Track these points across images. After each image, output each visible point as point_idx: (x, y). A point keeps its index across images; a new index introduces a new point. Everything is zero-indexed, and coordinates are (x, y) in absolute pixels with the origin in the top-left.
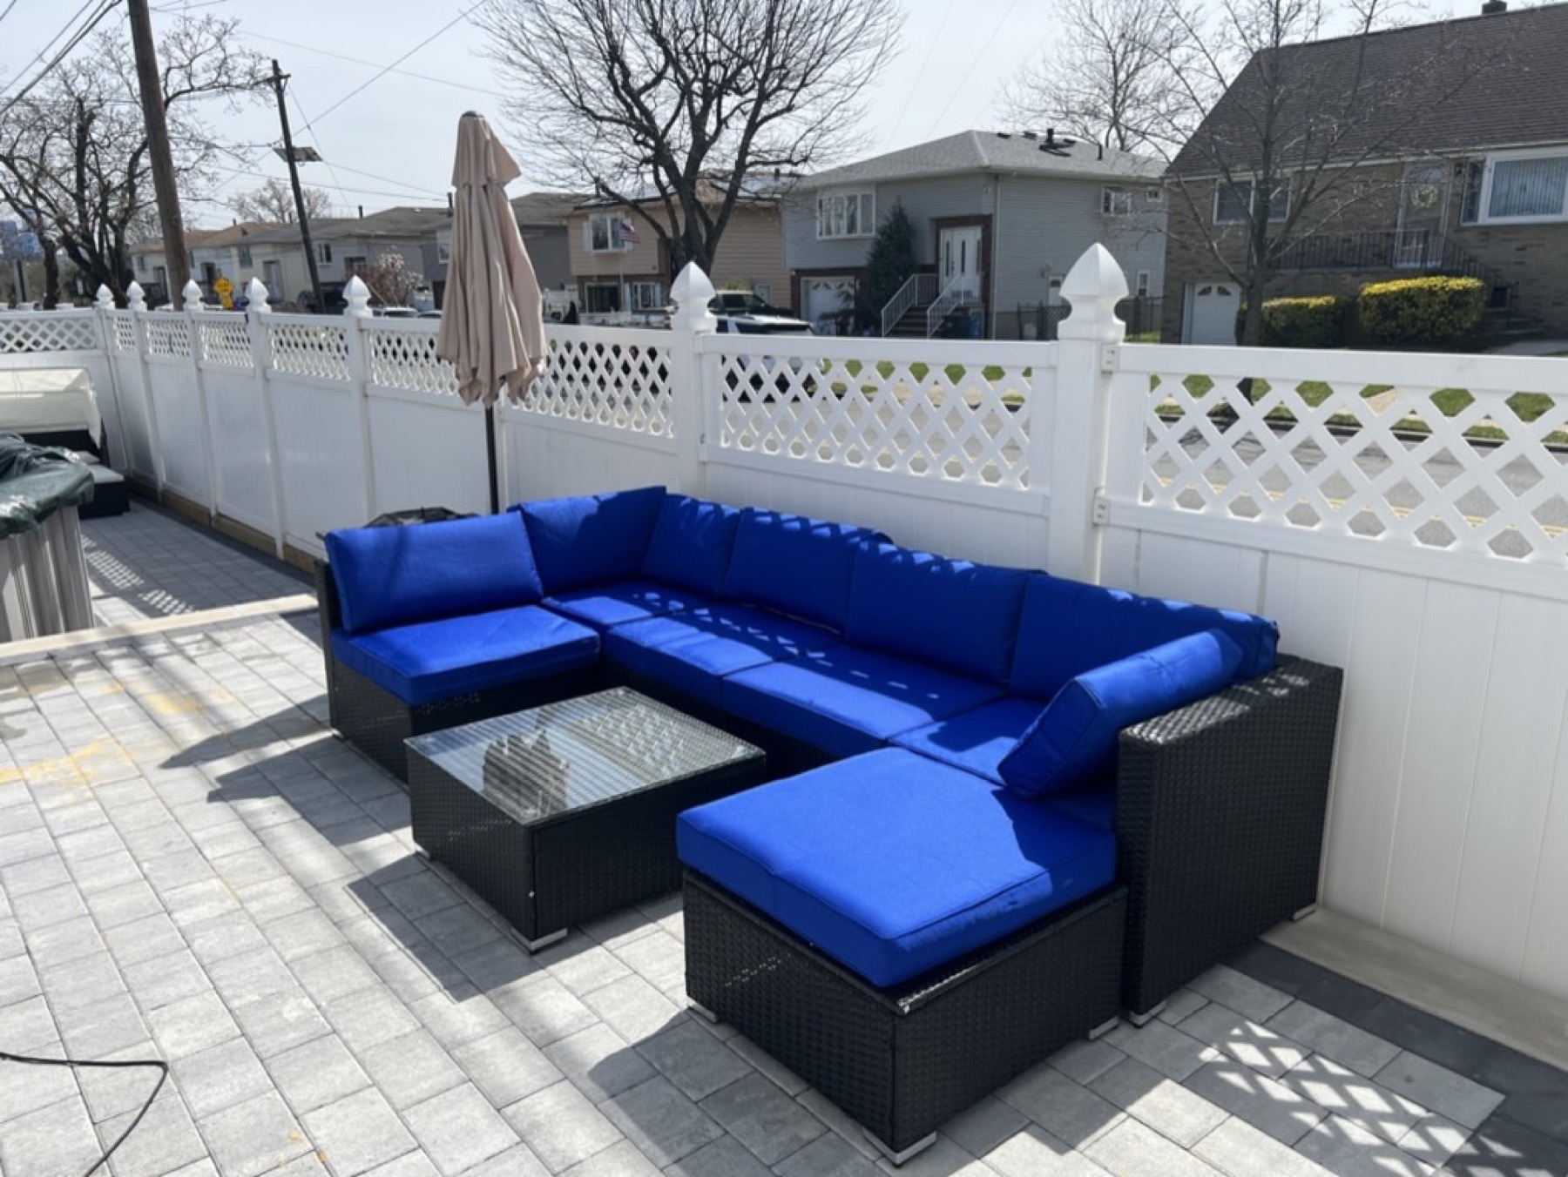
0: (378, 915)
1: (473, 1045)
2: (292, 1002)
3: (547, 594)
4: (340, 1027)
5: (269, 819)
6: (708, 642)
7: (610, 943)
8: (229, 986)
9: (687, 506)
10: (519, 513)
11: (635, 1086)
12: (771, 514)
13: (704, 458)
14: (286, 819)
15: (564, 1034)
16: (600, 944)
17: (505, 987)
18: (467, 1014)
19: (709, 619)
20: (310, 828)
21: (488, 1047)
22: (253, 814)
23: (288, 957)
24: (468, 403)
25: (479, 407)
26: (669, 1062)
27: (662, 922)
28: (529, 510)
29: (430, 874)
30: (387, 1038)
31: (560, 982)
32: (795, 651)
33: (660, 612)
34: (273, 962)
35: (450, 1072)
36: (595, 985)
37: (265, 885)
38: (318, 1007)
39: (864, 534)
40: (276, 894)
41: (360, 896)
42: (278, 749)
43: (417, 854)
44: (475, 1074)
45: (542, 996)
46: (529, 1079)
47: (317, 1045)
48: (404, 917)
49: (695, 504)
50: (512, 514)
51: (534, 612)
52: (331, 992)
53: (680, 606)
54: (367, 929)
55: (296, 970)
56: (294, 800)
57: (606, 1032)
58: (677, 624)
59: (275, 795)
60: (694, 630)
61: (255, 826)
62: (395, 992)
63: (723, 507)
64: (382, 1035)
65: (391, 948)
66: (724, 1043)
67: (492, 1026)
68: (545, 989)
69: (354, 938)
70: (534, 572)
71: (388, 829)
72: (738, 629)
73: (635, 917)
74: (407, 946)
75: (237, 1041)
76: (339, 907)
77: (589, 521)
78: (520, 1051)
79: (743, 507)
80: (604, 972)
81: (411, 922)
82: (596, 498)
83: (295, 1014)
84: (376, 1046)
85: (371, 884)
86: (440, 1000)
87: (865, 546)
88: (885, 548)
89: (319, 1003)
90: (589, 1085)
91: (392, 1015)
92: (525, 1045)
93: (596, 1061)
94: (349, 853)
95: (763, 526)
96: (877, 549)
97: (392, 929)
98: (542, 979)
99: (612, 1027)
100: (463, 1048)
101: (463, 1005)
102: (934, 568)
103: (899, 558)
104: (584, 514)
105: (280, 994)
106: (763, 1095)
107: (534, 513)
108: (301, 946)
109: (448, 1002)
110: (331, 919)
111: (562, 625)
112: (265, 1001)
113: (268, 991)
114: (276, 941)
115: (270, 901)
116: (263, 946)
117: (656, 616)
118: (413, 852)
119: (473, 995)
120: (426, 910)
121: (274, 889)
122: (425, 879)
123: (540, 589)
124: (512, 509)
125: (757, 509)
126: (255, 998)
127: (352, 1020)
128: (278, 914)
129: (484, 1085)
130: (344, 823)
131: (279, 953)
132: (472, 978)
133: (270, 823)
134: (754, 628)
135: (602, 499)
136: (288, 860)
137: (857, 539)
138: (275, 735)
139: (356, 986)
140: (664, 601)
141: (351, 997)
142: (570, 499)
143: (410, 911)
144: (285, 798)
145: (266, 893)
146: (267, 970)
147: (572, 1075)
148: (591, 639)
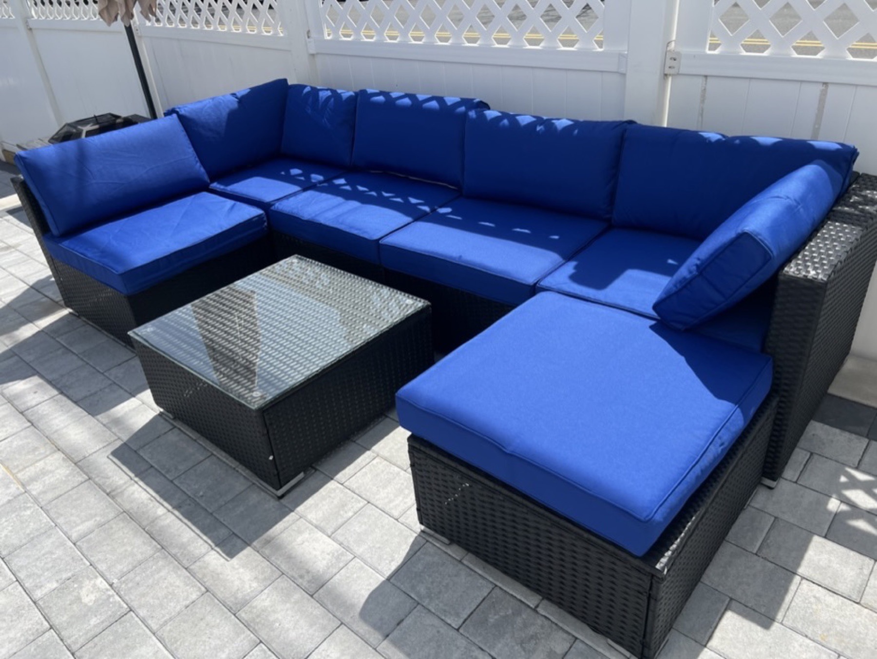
0: (142, 479)
1: (255, 603)
2: (88, 585)
3: (213, 180)
4: (134, 604)
5: (32, 399)
6: (356, 209)
7: (340, 476)
8: (29, 576)
9: (308, 93)
10: (175, 115)
11: (402, 621)
12: (381, 93)
13: (312, 51)
14: (46, 398)
15: (327, 577)
16: (332, 479)
17: (265, 536)
18: (241, 570)
19: (348, 188)
20: (69, 402)
21: (267, 603)
22: (18, 396)
23: (74, 536)
24: (109, 24)
25: (119, 26)
26: (422, 589)
27: (375, 448)
28: (182, 112)
29: (176, 431)
30: (178, 608)
31: (310, 523)
32: (427, 209)
33: (307, 186)
34: (63, 544)
35: (242, 636)
36: (340, 521)
37: (40, 465)
38: (111, 585)
39: (468, 103)
40: (51, 472)
41: (124, 463)
42: (27, 331)
43: (161, 414)
44: (263, 635)
45: (299, 539)
46: (311, 631)
47: (118, 627)
48: (165, 477)
49: (315, 91)
50: (169, 117)
51: (205, 198)
52: (119, 567)
53: (321, 178)
54: (136, 495)
55: (84, 550)
56: (50, 377)
57: (362, 568)
58: (324, 196)
59: (33, 375)
60: (340, 200)
61: (22, 408)
62: (174, 557)
63: (339, 91)
64: (174, 607)
65: (161, 511)
66: (460, 562)
67: (265, 579)
68: (300, 532)
69: (127, 506)
70: (199, 164)
71: (133, 394)
72: (374, 193)
73: (352, 447)
74: (174, 508)
75: (47, 634)
76: (108, 478)
77: (232, 114)
78: (296, 603)
79: (357, 90)
80: (343, 505)
81: (172, 482)
82: (234, 95)
83: (92, 597)
84: (171, 619)
85: (130, 448)
86: (214, 559)
87: (472, 114)
88: (491, 114)
89: (111, 581)
90: (363, 628)
91: (177, 583)
92: (298, 595)
93: (363, 601)
94: (105, 421)
95: (377, 104)
96: (484, 116)
97: (157, 492)
98: (294, 522)
99: (365, 562)
100: (246, 608)
101: (235, 561)
102: (538, 128)
103: (506, 121)
104: (227, 110)
105: (74, 578)
106: (510, 612)
107: (187, 114)
108: (83, 522)
109: (223, 560)
110: (104, 491)
111: (233, 207)
112: (63, 588)
113: (65, 576)
114: (60, 521)
115: (48, 480)
116: (51, 528)
117: (305, 189)
118: (158, 412)
119: (242, 549)
120: (182, 468)
121: (50, 468)
122: (173, 437)
123: (206, 178)
124: (168, 113)
125: (370, 91)
126: (55, 585)
127: (143, 595)
128: (58, 493)
129: (274, 645)
130: (96, 393)
131: (65, 533)
132: (235, 532)
133: (34, 403)
134: (387, 192)
135: (239, 95)
136: (55, 436)
137: (463, 109)
138: (23, 319)
139: (139, 557)
140: (307, 175)
141: (138, 570)
142: (213, 99)
143: (168, 471)
144: (42, 377)
145: (44, 473)
146: (59, 552)
147: (347, 620)
148: (259, 216)
